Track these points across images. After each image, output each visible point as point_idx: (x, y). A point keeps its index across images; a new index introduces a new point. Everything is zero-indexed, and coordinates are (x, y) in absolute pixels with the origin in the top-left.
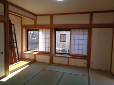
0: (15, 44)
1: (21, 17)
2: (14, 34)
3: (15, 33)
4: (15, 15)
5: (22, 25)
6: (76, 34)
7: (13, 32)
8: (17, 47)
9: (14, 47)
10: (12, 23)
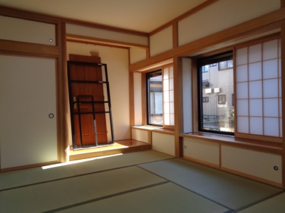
0: (106, 105)
1: (128, 48)
2: (105, 85)
3: (107, 83)
4: (111, 46)
5: (130, 64)
6: (251, 61)
7: (104, 80)
8: (110, 112)
9: (104, 112)
10: (103, 61)
